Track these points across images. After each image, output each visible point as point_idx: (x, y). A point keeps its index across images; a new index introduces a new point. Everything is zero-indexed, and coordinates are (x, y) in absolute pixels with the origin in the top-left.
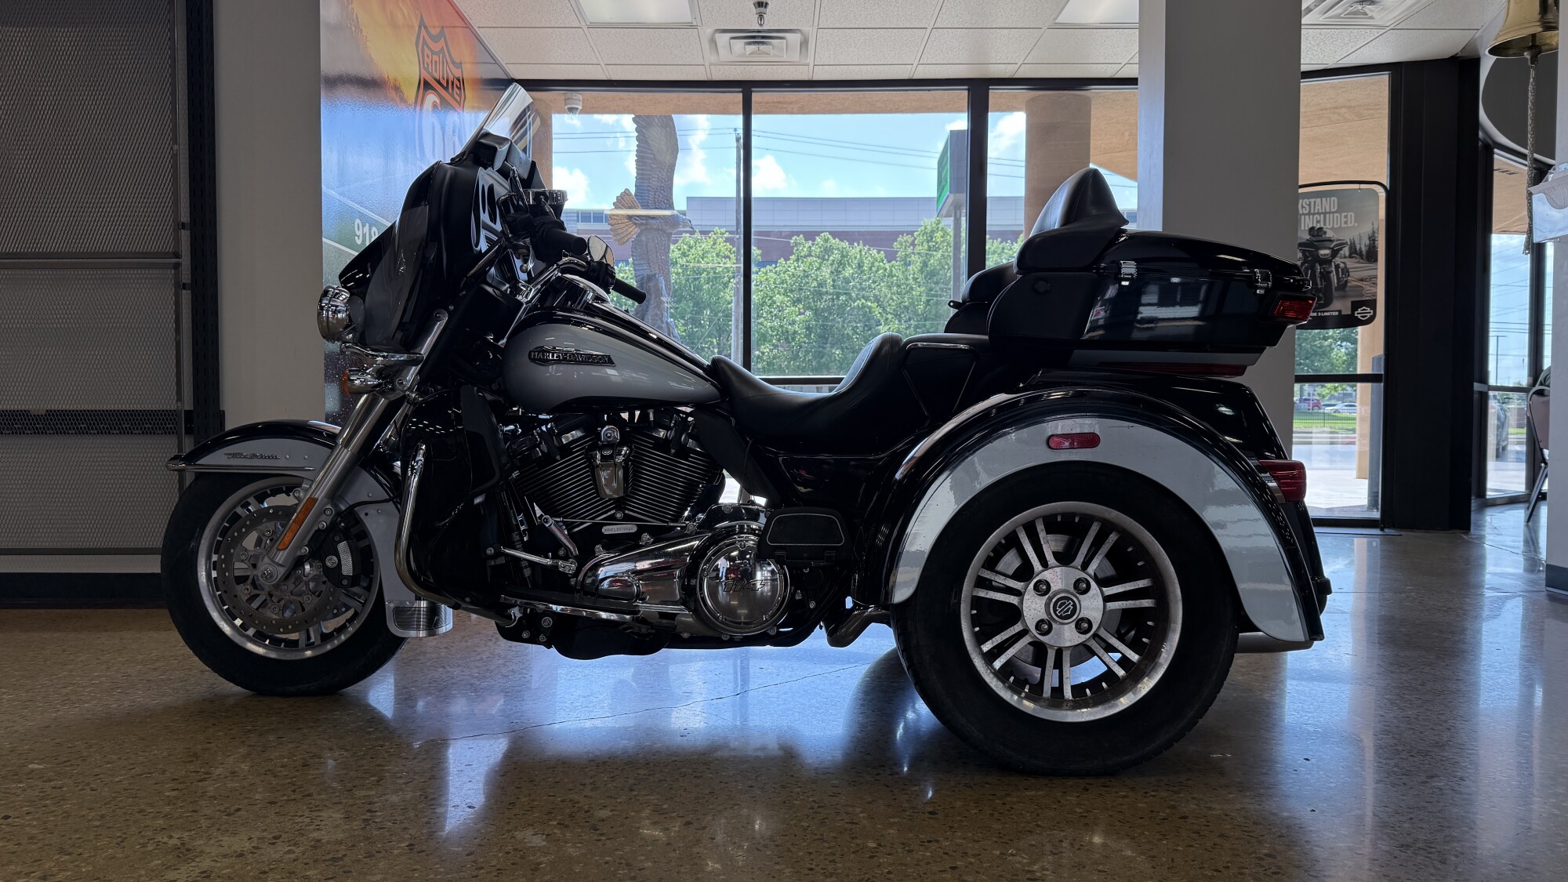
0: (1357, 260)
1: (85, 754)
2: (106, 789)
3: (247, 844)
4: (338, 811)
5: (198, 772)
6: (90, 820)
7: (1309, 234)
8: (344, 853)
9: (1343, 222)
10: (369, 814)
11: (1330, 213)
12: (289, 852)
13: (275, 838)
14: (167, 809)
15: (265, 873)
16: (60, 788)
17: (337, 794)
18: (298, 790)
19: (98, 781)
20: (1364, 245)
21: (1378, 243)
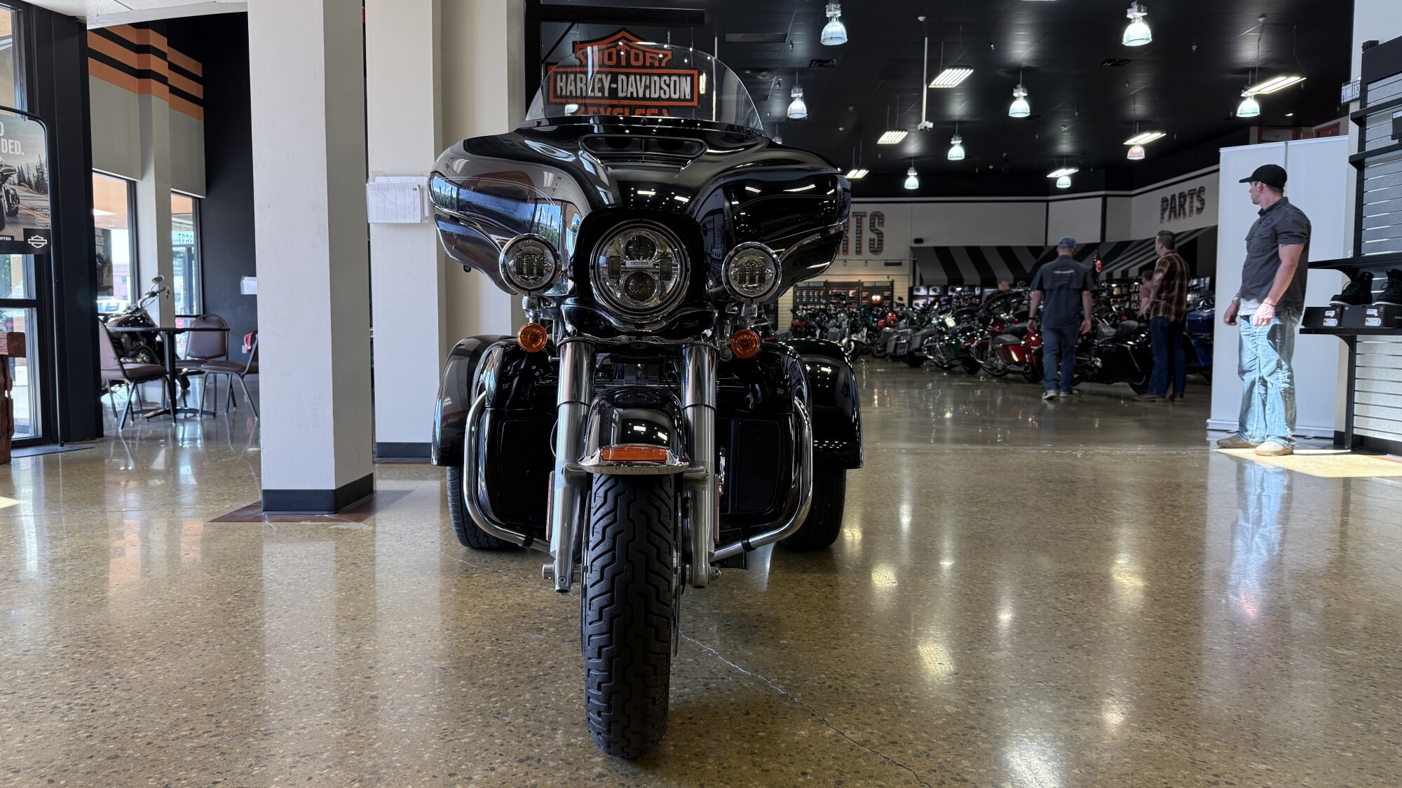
0: (26, 189)
9: (10, 149)
20: (32, 175)
21: (46, 176)
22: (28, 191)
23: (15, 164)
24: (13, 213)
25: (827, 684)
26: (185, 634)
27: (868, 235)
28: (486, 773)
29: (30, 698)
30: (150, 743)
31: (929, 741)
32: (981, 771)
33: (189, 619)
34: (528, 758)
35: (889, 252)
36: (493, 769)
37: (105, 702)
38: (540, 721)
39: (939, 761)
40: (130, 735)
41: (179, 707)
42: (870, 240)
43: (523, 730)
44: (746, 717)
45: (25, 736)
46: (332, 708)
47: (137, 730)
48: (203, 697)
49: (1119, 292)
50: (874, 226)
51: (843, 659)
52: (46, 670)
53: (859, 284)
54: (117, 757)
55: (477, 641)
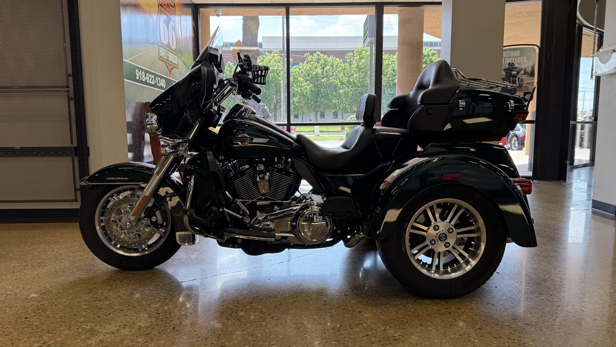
0: (527, 76)
1: (50, 290)
2: (61, 305)
3: (115, 328)
4: (146, 314)
5: (93, 297)
6: (57, 319)
7: (508, 65)
8: (150, 331)
9: (521, 61)
10: (157, 315)
11: (517, 57)
12: (130, 331)
13: (124, 325)
14: (84, 313)
15: (123, 340)
16: (44, 305)
17: (145, 306)
18: (130, 305)
19: (57, 302)
20: (529, 69)
23: (523, 67)
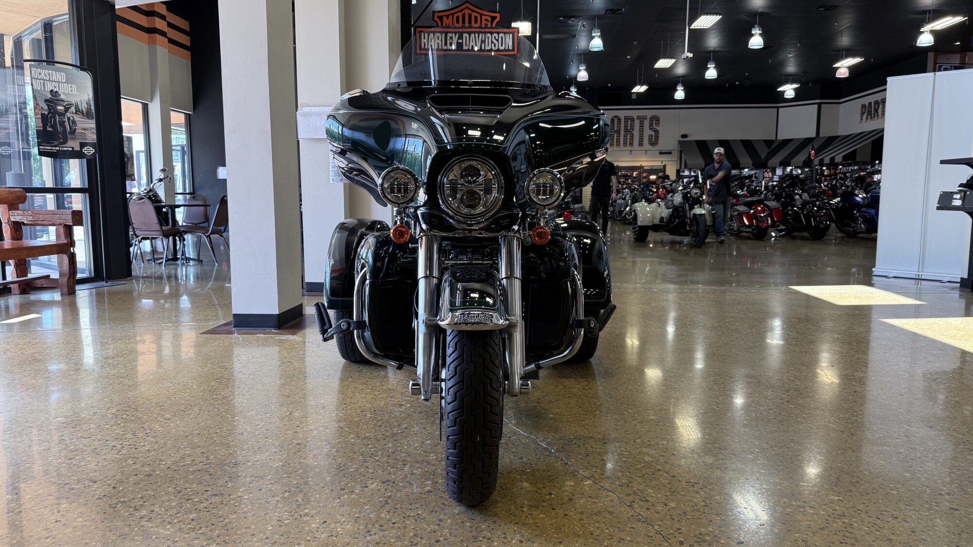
0: (81, 116)
7: (50, 94)
9: (69, 90)
11: (61, 82)
20: (83, 107)
21: (93, 107)
22: (81, 118)
23: (73, 100)
24: (73, 132)
25: (574, 442)
26: (187, 404)
27: (648, 132)
28: (362, 489)
29: (99, 440)
30: (169, 468)
31: (630, 477)
32: (658, 496)
33: (189, 395)
34: (387, 481)
35: (663, 145)
36: (366, 487)
37: (142, 444)
38: (397, 460)
39: (634, 489)
40: (158, 463)
41: (185, 447)
42: (649, 136)
43: (386, 465)
44: (521, 460)
45: (98, 462)
46: (274, 450)
47: (161, 460)
48: (199, 442)
49: (829, 173)
50: (652, 126)
51: (587, 427)
52: (107, 425)
53: (641, 167)
54: (151, 475)
55: (362, 411)
